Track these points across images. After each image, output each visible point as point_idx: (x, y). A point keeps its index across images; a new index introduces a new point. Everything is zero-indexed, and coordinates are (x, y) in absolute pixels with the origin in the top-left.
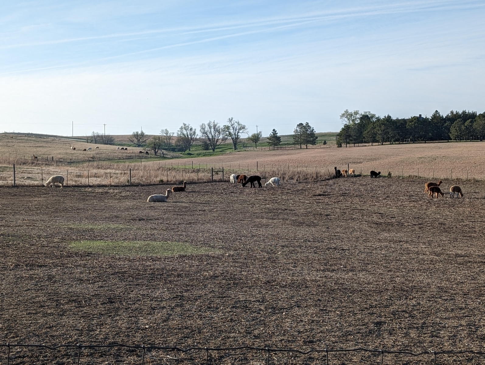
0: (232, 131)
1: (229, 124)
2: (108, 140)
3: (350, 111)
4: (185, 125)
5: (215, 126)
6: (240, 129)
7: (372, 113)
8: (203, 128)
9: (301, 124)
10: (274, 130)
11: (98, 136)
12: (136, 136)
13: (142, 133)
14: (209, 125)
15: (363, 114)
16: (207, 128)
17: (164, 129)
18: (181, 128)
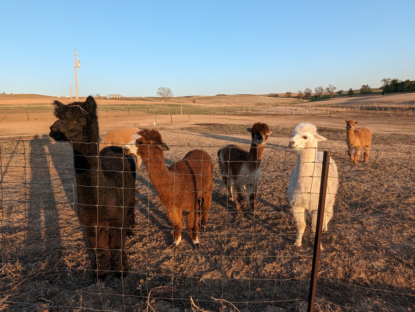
0: (330, 90)
1: (329, 87)
2: (276, 96)
3: (386, 79)
4: (307, 88)
5: (321, 88)
6: (334, 89)
7: (397, 79)
8: (316, 89)
9: (364, 85)
10: (351, 89)
11: (272, 94)
12: (287, 93)
13: (290, 92)
14: (319, 88)
15: (392, 79)
16: (318, 89)
17: (299, 90)
18: (306, 90)
